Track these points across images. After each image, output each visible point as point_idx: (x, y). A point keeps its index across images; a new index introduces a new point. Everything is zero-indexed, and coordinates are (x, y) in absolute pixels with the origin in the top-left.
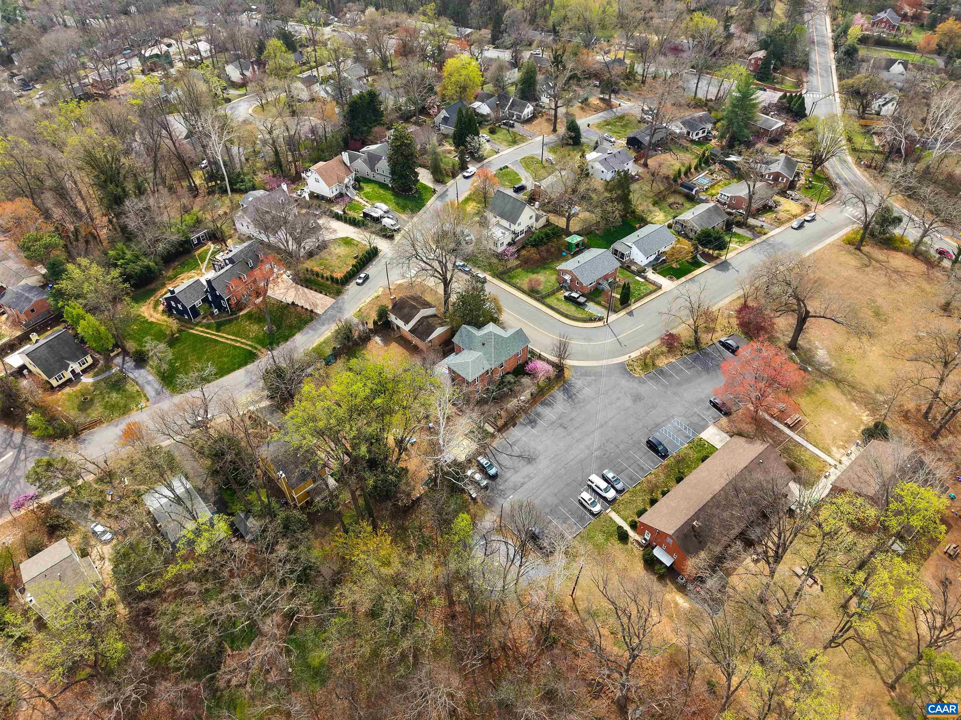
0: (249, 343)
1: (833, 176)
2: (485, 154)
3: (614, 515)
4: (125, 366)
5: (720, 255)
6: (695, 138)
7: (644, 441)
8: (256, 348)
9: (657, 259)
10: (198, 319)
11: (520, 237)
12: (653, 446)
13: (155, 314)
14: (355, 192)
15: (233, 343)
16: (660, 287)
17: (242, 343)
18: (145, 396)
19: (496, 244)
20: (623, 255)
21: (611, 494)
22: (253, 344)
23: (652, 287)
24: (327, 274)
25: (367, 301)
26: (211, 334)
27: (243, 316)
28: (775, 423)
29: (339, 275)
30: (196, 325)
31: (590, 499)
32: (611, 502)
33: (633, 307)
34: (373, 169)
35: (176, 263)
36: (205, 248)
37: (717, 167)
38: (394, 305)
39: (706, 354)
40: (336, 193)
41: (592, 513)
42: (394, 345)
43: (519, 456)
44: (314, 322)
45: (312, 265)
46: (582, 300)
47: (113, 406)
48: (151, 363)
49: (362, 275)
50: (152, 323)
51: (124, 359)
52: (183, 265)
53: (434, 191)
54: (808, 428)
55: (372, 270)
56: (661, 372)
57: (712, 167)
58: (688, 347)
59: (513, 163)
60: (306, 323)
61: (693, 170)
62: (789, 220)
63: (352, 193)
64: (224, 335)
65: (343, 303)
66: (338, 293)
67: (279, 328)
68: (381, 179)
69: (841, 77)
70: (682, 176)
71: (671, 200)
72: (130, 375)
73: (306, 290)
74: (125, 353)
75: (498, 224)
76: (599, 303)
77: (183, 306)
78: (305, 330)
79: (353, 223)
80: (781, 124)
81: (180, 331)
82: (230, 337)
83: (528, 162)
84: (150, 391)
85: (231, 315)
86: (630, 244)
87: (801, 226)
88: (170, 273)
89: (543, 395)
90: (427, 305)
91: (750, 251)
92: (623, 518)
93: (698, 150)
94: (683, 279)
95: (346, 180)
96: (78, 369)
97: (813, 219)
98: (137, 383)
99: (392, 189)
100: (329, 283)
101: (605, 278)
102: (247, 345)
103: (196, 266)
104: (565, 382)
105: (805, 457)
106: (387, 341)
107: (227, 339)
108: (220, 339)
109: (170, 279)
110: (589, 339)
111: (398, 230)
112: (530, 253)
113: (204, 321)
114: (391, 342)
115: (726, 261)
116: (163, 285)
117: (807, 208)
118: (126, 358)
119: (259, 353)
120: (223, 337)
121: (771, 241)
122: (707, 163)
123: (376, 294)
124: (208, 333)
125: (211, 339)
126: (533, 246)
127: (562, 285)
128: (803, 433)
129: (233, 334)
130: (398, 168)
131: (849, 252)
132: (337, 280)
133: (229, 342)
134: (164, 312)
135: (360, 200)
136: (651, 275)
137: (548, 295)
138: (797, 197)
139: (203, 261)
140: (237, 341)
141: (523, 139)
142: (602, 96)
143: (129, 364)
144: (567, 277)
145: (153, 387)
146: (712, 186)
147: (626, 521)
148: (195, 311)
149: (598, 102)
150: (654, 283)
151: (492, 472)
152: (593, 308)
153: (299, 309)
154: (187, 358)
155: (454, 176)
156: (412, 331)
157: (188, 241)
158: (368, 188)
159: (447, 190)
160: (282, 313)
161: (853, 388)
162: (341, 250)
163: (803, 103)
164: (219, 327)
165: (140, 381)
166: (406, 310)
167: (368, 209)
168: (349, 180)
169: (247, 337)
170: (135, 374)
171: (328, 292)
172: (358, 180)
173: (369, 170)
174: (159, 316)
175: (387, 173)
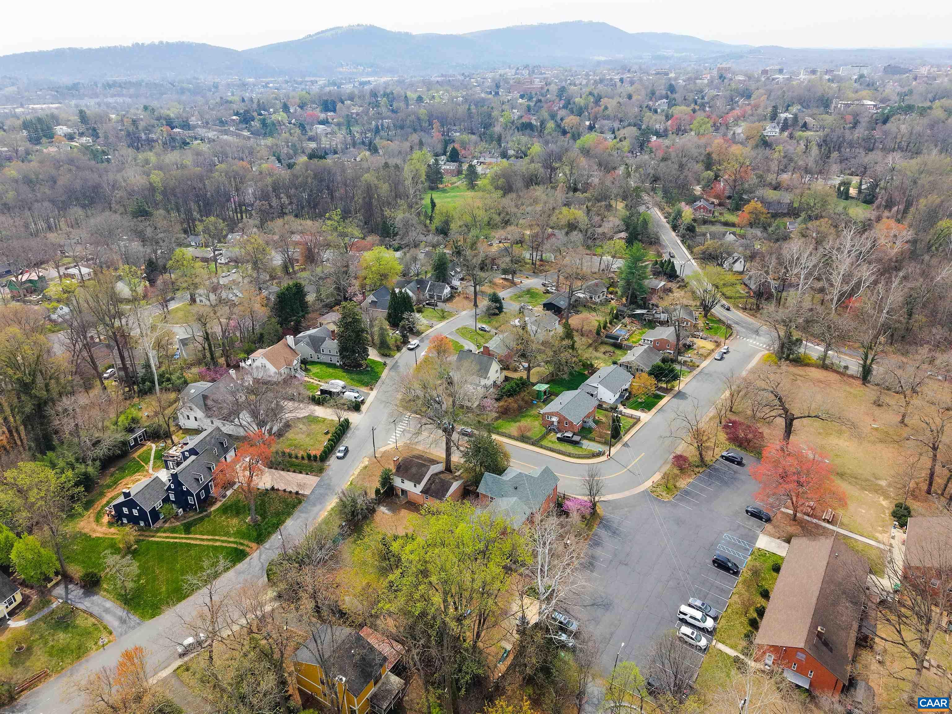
0: (232, 539)
1: (723, 318)
2: (422, 328)
3: (721, 646)
4: (70, 596)
5: (673, 387)
7: (709, 561)
8: (242, 544)
9: (622, 396)
10: (158, 525)
11: (490, 391)
12: (720, 564)
13: (99, 529)
14: (304, 373)
15: (211, 543)
16: (638, 420)
17: (223, 541)
18: (105, 628)
20: (591, 395)
21: (709, 623)
22: (237, 540)
23: (632, 421)
24: (301, 453)
25: (356, 473)
26: (181, 538)
27: (215, 511)
28: (815, 521)
29: (317, 450)
30: (158, 530)
31: (693, 633)
32: (713, 633)
33: (626, 438)
34: (317, 350)
35: (112, 469)
36: (145, 448)
37: (627, 320)
38: (399, 468)
39: (716, 470)
40: (285, 376)
41: (700, 649)
42: (404, 512)
43: (593, 605)
44: (303, 504)
45: (281, 446)
46: (576, 438)
47: (62, 650)
48: (105, 586)
49: (342, 448)
50: (99, 538)
51: (66, 588)
52: (122, 469)
53: (385, 364)
54: (845, 520)
55: (348, 442)
56: (687, 493)
57: (623, 321)
58: (697, 467)
59: (449, 334)
60: (294, 507)
61: (609, 324)
62: (709, 354)
63: (301, 375)
64: (198, 536)
65: (330, 479)
66: (321, 470)
67: (264, 517)
68: (327, 359)
69: (689, 248)
70: (603, 330)
71: (603, 349)
72: (79, 606)
73: (282, 472)
74: (67, 579)
76: (592, 440)
77: (141, 511)
78: (296, 513)
79: (313, 401)
80: (663, 283)
81: (137, 542)
82: (205, 537)
83: (463, 332)
84: (111, 621)
85: (201, 512)
86: (595, 385)
87: (722, 358)
88: (108, 480)
90: (434, 462)
91: (694, 380)
92: (732, 647)
93: (605, 309)
94: (654, 410)
96: (4, 612)
97: (728, 352)
98: (91, 615)
99: (341, 367)
100: (306, 461)
101: (588, 416)
102: (229, 542)
103: (138, 468)
104: (601, 519)
105: (860, 548)
106: (394, 508)
107: (202, 540)
108: (192, 542)
109: (109, 486)
111: (363, 401)
112: (508, 402)
113: (167, 525)
114: (399, 510)
115: (679, 392)
116: (102, 494)
117: (718, 344)
118: (70, 586)
119: (248, 549)
120: (197, 539)
121: (706, 371)
122: (617, 318)
123: (363, 465)
124: (176, 538)
125: (181, 544)
126: (507, 396)
127: (549, 429)
128: (842, 525)
129: (208, 533)
132: (315, 457)
133: (205, 543)
134: (110, 524)
135: (312, 381)
136: (624, 410)
137: (541, 439)
138: (705, 336)
139: (147, 461)
140: (217, 540)
141: (451, 315)
142: (503, 276)
143: (74, 593)
144: (555, 419)
145: (114, 615)
146: (630, 335)
147: (736, 650)
148: (155, 514)
149: (501, 281)
150: (631, 417)
152: (588, 445)
153: (280, 493)
154: (154, 572)
155: (399, 349)
156: (425, 491)
158: (315, 369)
159: (397, 362)
160: (263, 501)
161: (856, 478)
162: (311, 429)
163: (673, 267)
164: (187, 529)
165: (96, 610)
166: (414, 470)
167: (323, 386)
168: (296, 362)
169: (227, 534)
170: (86, 604)
171: (309, 471)
172: (304, 362)
173: (313, 352)
174: (104, 529)
175: (334, 352)
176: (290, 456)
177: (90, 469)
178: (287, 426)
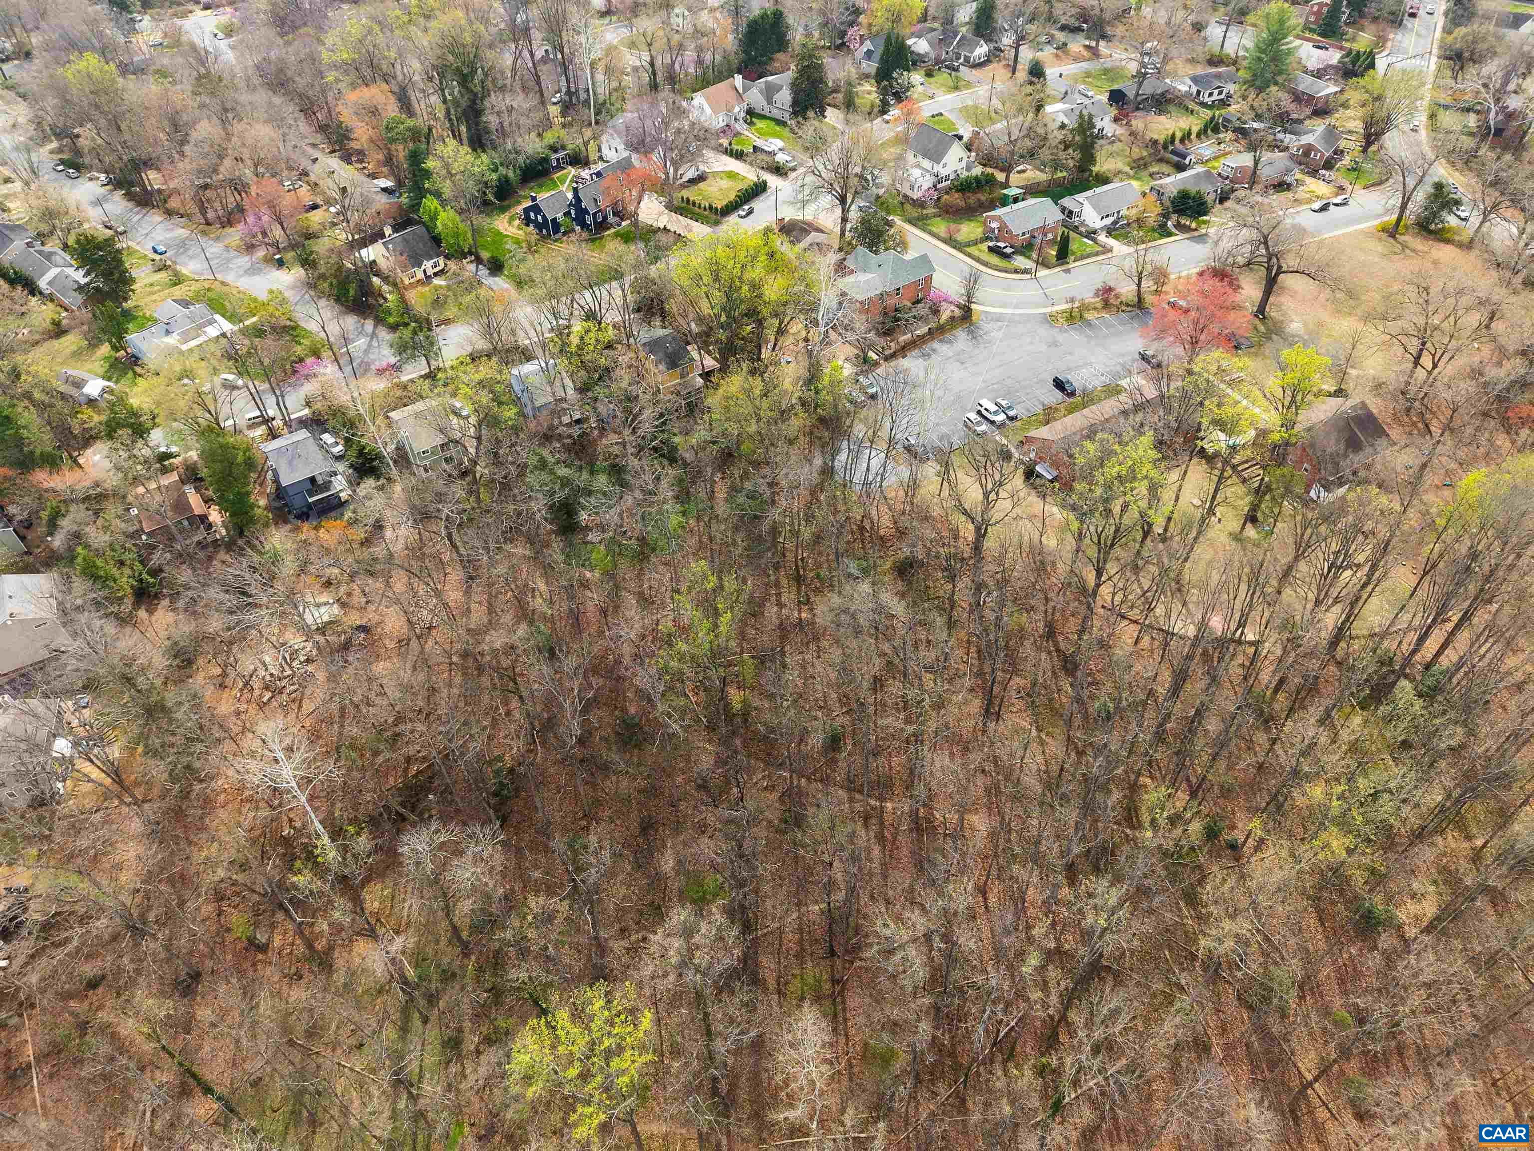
2: (915, 96)
3: (1000, 438)
4: (478, 273)
5: (1199, 227)
6: (1207, 100)
7: (1051, 378)
9: (1115, 223)
10: (558, 236)
11: (944, 184)
12: (1059, 384)
13: (509, 228)
14: (745, 126)
16: (1110, 250)
19: (912, 188)
20: (1071, 212)
21: (1001, 417)
23: (1100, 249)
24: (704, 204)
27: (609, 236)
29: (719, 204)
30: (557, 241)
32: (1001, 426)
33: (1072, 265)
34: (770, 101)
35: (533, 183)
36: (565, 170)
37: (1228, 135)
39: (1148, 313)
40: (722, 124)
41: (975, 432)
45: (691, 194)
46: (1009, 250)
48: (506, 272)
49: (746, 208)
50: (508, 236)
51: (477, 266)
52: (541, 184)
55: (758, 204)
56: (1089, 324)
57: (1221, 136)
58: (1128, 305)
59: (949, 111)
60: (679, 247)
61: (1193, 136)
62: (1310, 201)
63: (740, 127)
65: (724, 232)
66: (717, 223)
68: (776, 113)
70: (1177, 142)
71: (1155, 169)
72: (484, 282)
73: (680, 217)
74: (479, 259)
75: (918, 166)
76: (1028, 257)
77: (544, 217)
79: (739, 156)
80: (1335, 89)
81: (538, 245)
83: (969, 111)
85: (595, 234)
86: (1082, 203)
88: (526, 192)
89: (942, 333)
90: (818, 231)
93: (1206, 114)
94: (1144, 246)
95: (737, 109)
96: (430, 272)
97: (1344, 204)
98: (492, 290)
99: (791, 126)
100: (707, 212)
101: (1042, 231)
103: (554, 185)
104: (971, 324)
110: (1008, 289)
111: (793, 169)
112: (956, 199)
113: (565, 237)
115: (1205, 235)
116: (516, 198)
117: (1340, 191)
118: (479, 265)
122: (1216, 130)
126: (958, 191)
127: (988, 235)
130: (802, 96)
131: (1380, 239)
132: (716, 210)
134: (520, 227)
135: (751, 134)
136: (1102, 238)
137: (969, 244)
138: (1332, 178)
139: (563, 181)
141: (969, 85)
142: (1087, 43)
143: (482, 271)
144: (994, 225)
145: (509, 294)
146: (1215, 157)
148: (556, 225)
149: (1080, 49)
150: (1104, 246)
151: (872, 391)
152: (1020, 261)
153: (670, 234)
157: (545, 160)
158: (760, 124)
162: (725, 183)
165: (496, 288)
166: (796, 233)
167: (759, 143)
168: (739, 110)
170: (489, 281)
171: (704, 220)
172: (750, 112)
173: (765, 103)
174: (514, 230)
175: (787, 107)
176: (694, 204)
177: (511, 174)
178: (701, 178)
